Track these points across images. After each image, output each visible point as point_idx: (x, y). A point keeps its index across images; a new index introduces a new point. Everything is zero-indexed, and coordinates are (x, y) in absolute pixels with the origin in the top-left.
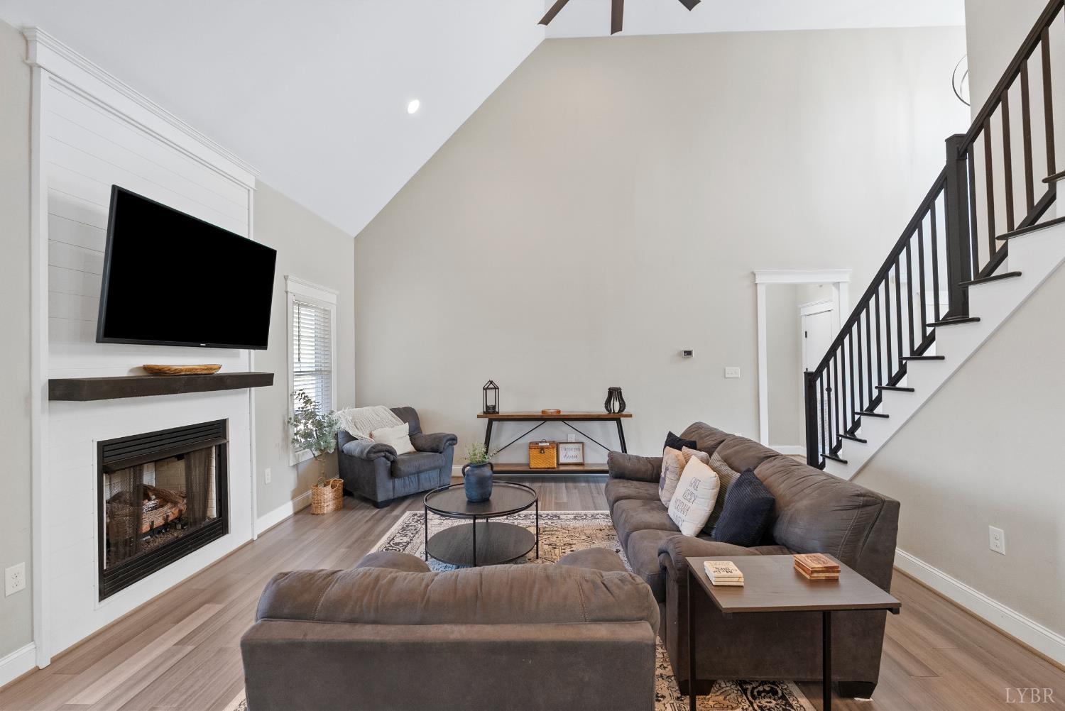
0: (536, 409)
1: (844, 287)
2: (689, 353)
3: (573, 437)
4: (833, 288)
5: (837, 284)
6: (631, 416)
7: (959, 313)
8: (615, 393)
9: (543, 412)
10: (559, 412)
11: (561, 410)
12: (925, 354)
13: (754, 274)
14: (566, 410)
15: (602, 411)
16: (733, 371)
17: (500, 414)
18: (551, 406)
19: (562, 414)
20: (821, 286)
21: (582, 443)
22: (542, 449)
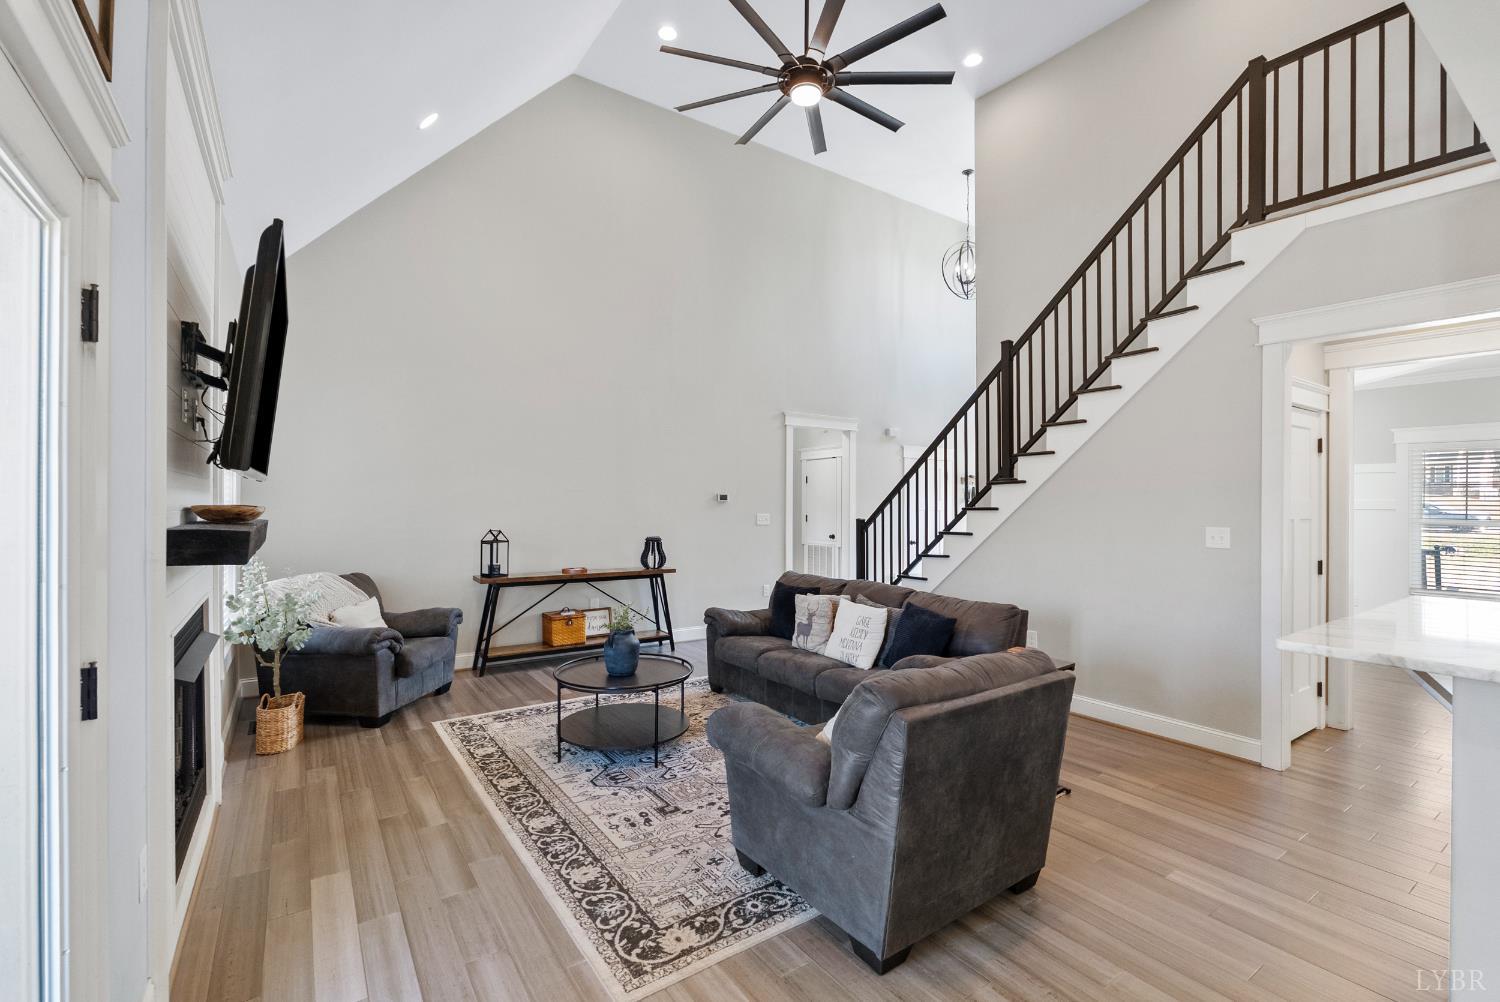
0: (554, 568)
1: (853, 436)
2: (724, 498)
3: (597, 600)
4: (844, 437)
5: (847, 433)
6: (674, 571)
7: (1007, 475)
8: (653, 544)
9: (564, 571)
10: (585, 570)
11: (587, 567)
12: (977, 506)
13: (784, 415)
14: (593, 568)
15: (638, 567)
16: (764, 518)
17: (509, 577)
18: (575, 564)
19: (588, 572)
20: (826, 432)
21: (609, 609)
22: (569, 618)
